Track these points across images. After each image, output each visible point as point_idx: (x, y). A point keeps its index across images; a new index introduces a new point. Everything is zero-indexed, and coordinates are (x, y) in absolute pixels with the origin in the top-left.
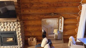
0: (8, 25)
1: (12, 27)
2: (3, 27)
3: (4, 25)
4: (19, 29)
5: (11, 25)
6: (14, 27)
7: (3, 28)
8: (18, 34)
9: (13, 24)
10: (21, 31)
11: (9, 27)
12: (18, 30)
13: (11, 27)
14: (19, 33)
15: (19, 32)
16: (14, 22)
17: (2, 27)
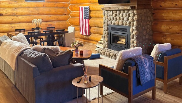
0: (121, 15)
1: (125, 19)
2: (115, 18)
3: (116, 15)
4: (135, 23)
5: (124, 14)
6: (128, 20)
7: (115, 20)
8: (132, 32)
9: (127, 14)
10: (137, 27)
11: (121, 18)
12: (133, 24)
13: (123, 19)
14: (133, 30)
15: (134, 28)
16: (128, 10)
17: (113, 19)
